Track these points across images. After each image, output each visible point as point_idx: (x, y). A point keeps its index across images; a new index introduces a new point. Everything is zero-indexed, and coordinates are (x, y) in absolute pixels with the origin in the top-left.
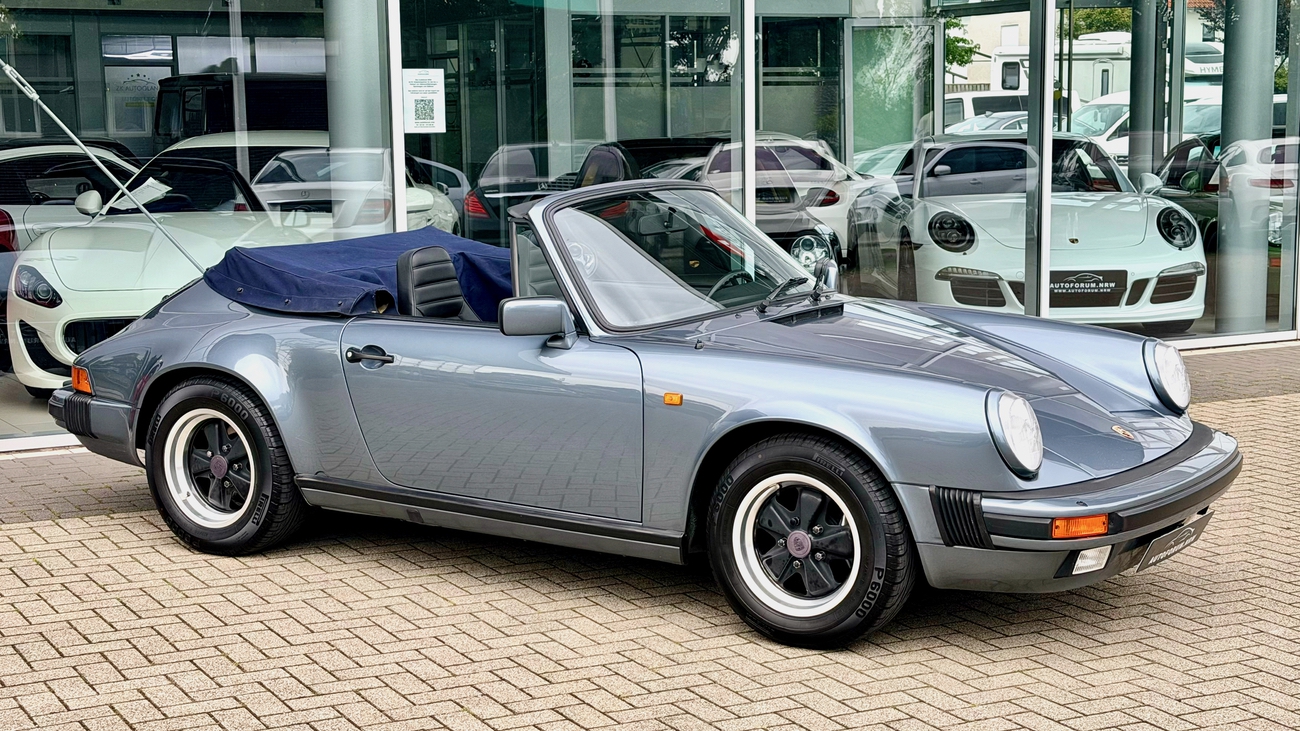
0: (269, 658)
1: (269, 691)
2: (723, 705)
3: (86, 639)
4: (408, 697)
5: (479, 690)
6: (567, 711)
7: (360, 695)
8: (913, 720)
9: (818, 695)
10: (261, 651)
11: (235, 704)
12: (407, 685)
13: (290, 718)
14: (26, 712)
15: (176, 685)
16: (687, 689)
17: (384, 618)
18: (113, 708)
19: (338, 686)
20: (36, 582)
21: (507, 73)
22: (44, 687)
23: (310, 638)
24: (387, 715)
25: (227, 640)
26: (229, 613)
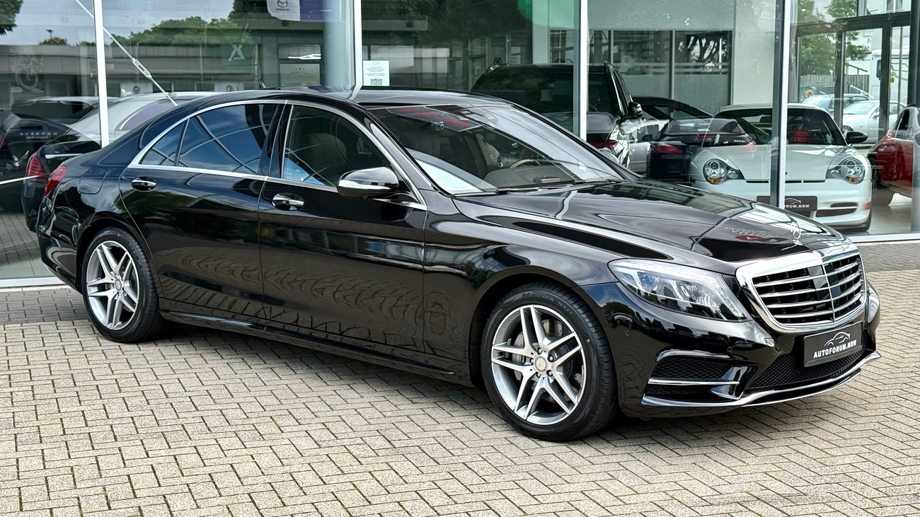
0: (186, 391)
3: (94, 377)
4: (248, 414)
6: (329, 425)
14: (36, 413)
19: (213, 407)
20: (89, 349)
22: (55, 401)
25: (170, 381)
26: (182, 368)
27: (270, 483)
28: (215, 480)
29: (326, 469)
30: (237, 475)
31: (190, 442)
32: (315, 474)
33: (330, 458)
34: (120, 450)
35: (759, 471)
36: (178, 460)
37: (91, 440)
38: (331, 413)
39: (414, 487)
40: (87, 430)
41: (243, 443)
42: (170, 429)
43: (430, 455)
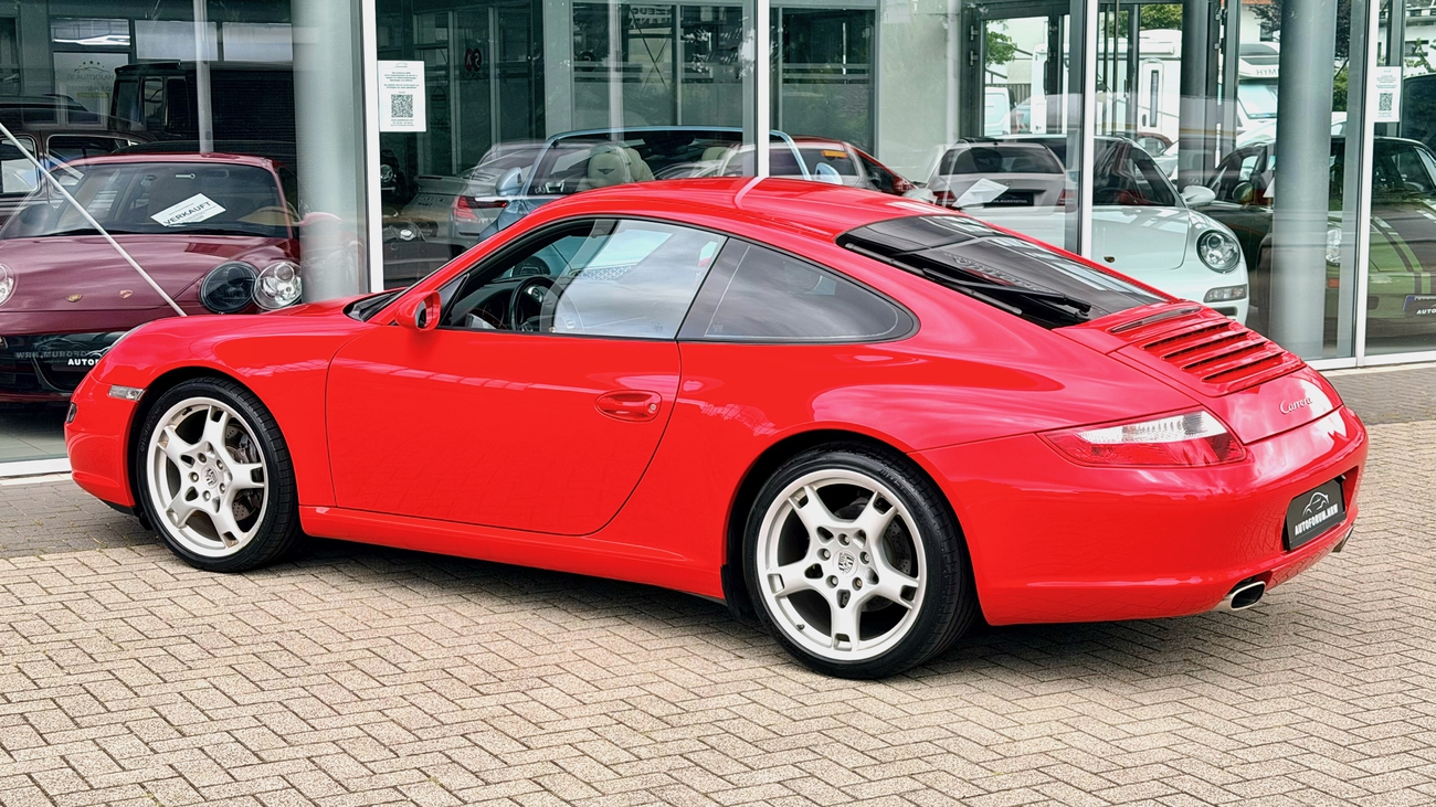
1: (210, 757)
2: (720, 774)
5: (450, 758)
7: (314, 762)
8: (931, 791)
9: (826, 762)
11: (171, 772)
13: (232, 790)
15: (105, 751)
16: (681, 755)
17: (344, 674)
18: (31, 777)
21: (500, 66)
23: (260, 697)
24: (343, 785)
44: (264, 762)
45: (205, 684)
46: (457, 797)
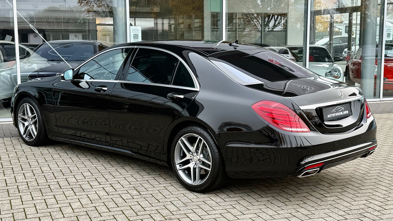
0: (51, 170)
1: (45, 178)
3: (11, 164)
5: (96, 179)
6: (113, 185)
7: (66, 179)
10: (50, 168)
11: (35, 180)
12: (79, 177)
15: (24, 175)
18: (5, 179)
19: (63, 177)
20: (9, 151)
23: (65, 166)
24: (69, 184)
25: (44, 166)
26: (50, 159)
27: (86, 212)
28: (62, 210)
29: (111, 205)
30: (72, 208)
31: (52, 193)
32: (106, 207)
33: (113, 200)
34: (21, 197)
35: (295, 204)
36: (46, 201)
37: (8, 192)
38: (114, 179)
39: (148, 212)
40: (7, 188)
41: (75, 193)
42: (43, 187)
43: (156, 198)
44: (56, 179)
45: (55, 163)
46: (92, 187)
